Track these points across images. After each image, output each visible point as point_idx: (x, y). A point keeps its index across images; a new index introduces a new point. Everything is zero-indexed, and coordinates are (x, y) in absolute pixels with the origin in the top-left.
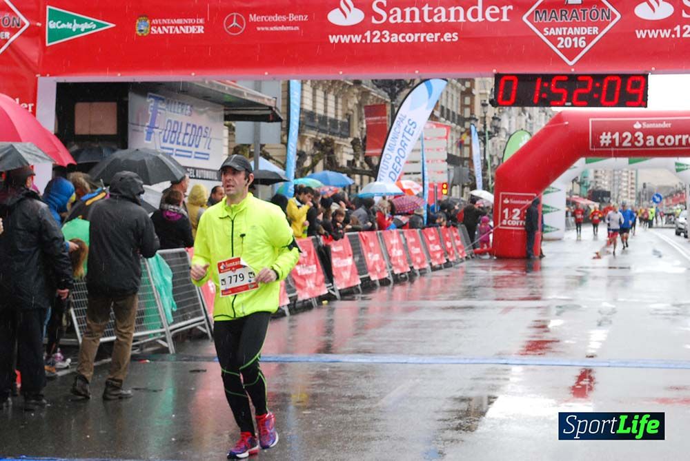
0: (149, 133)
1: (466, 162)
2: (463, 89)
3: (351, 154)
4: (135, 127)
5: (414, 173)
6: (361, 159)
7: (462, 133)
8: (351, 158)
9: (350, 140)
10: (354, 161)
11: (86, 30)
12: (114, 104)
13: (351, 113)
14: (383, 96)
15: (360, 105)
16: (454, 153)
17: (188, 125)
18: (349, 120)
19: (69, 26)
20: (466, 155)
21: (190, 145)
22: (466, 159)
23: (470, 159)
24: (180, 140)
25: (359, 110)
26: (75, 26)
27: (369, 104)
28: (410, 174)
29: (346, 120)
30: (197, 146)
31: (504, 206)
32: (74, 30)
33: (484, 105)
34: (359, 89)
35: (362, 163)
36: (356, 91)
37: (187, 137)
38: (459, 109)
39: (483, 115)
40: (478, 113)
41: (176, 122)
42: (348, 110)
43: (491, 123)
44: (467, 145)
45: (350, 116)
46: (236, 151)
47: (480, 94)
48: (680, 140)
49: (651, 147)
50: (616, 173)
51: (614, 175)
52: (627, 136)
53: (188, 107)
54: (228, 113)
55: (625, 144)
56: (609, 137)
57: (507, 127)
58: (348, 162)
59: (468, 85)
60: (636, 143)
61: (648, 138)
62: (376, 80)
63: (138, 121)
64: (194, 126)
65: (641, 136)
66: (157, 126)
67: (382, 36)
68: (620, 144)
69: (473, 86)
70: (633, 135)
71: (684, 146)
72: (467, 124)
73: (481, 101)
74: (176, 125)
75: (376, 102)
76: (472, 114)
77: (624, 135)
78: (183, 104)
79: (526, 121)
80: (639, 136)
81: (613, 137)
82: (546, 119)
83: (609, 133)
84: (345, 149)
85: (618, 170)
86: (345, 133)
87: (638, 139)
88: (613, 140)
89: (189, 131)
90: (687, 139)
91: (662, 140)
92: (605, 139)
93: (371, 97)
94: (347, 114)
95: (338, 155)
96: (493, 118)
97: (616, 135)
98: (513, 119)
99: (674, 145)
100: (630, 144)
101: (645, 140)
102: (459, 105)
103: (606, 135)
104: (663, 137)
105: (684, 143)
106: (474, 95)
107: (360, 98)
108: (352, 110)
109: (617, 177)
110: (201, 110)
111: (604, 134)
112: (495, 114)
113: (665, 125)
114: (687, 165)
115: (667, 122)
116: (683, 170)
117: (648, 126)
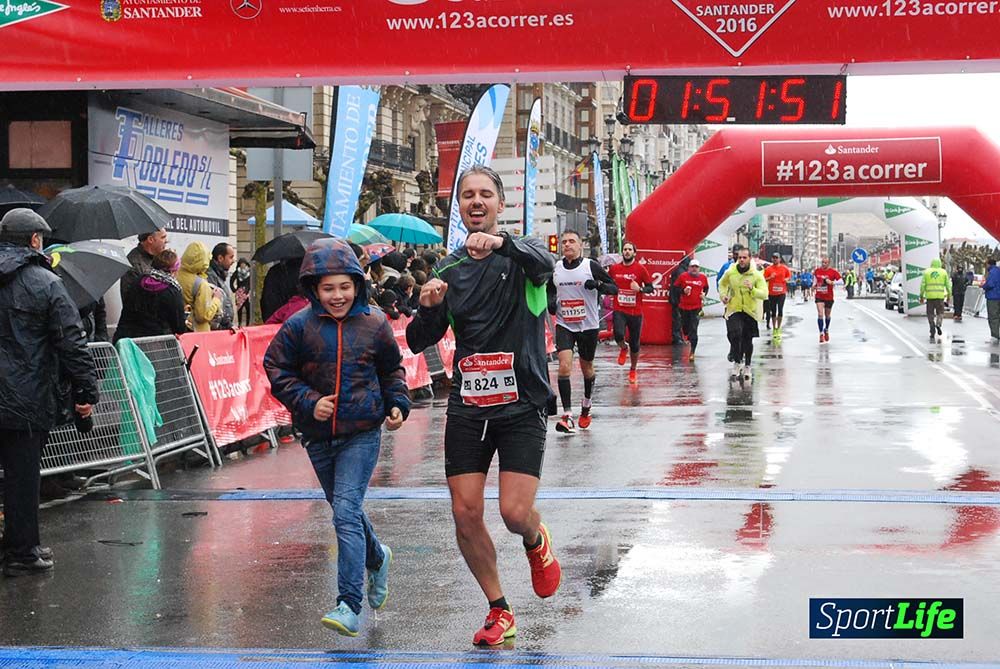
0: (120, 166)
1: (584, 205)
2: (579, 99)
3: (416, 195)
4: (99, 157)
5: (509, 222)
6: (432, 201)
7: (577, 163)
8: (416, 200)
9: (415, 174)
10: (421, 204)
11: (26, 14)
12: (68, 124)
13: (417, 135)
14: (461, 108)
15: (428, 123)
16: (566, 193)
17: (177, 153)
18: (413, 145)
20: (584, 194)
21: (180, 184)
22: (584, 200)
23: (590, 202)
24: (166, 176)
25: (428, 132)
26: (9, 9)
27: (442, 122)
29: (409, 146)
30: (190, 185)
32: (7, 14)
33: (609, 122)
34: (426, 100)
35: (432, 208)
36: (423, 102)
37: (176, 172)
38: (573, 129)
39: (608, 137)
40: (601, 133)
41: (159, 150)
42: (412, 130)
43: (619, 149)
44: (585, 181)
45: (414, 138)
46: (249, 191)
47: (604, 106)
48: (892, 171)
49: (850, 181)
50: (800, 219)
51: (797, 223)
52: (815, 166)
53: (177, 127)
54: (234, 136)
55: (813, 177)
56: (790, 167)
57: (642, 155)
58: (413, 206)
59: (585, 92)
60: (829, 176)
61: (846, 168)
62: (452, 86)
63: (102, 148)
64: (186, 155)
65: (836, 165)
66: (130, 155)
67: (463, 20)
68: (806, 177)
69: (592, 94)
70: (824, 164)
71: (897, 180)
72: (585, 151)
73: (605, 116)
74: (159, 154)
75: (453, 118)
76: (591, 135)
77: (811, 165)
78: (170, 123)
79: (670, 146)
80: (833, 166)
81: (796, 168)
82: (698, 142)
83: (790, 162)
84: (408, 188)
85: (803, 216)
86: (408, 165)
87: (832, 170)
88: (796, 172)
89: (178, 163)
90: (902, 170)
91: (866, 172)
92: (785, 171)
93: (445, 112)
94: (409, 137)
95: (399, 196)
96: (623, 141)
97: (800, 165)
98: (652, 143)
99: (883, 179)
100: (820, 178)
101: (841, 171)
102: (573, 122)
103: (786, 164)
104: (867, 167)
105: (897, 176)
106: (595, 108)
107: (429, 113)
108: (418, 132)
109: (801, 226)
110: (196, 131)
111: (783, 162)
112: (625, 135)
113: (870, 150)
114: (902, 208)
115: (873, 144)
116: (896, 214)
117: (845, 151)
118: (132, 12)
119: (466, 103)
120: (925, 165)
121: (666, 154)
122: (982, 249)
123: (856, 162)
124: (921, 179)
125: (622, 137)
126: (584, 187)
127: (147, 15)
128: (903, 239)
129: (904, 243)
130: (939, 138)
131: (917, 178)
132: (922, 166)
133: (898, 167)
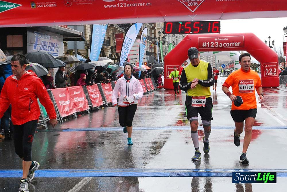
0: (35, 46)
1: (153, 54)
2: (152, 27)
3: (110, 52)
4: (30, 44)
5: (134, 59)
6: (114, 54)
7: (151, 44)
8: (111, 54)
9: (110, 47)
10: (112, 55)
11: (11, 7)
12: (22, 36)
13: (110, 37)
14: (122, 30)
15: (113, 34)
16: (149, 51)
17: (50, 43)
18: (109, 39)
19: (5, 6)
20: (153, 51)
21: (51, 51)
22: (153, 53)
23: (155, 53)
24: (47, 49)
25: (113, 36)
26: (7, 6)
27: (117, 33)
28: (133, 59)
29: (108, 40)
30: (53, 51)
31: (168, 70)
32: (7, 7)
33: (159, 33)
34: (113, 28)
35: (114, 55)
36: (112, 28)
37: (49, 48)
38: (150, 35)
39: (159, 37)
40: (157, 36)
41: (45, 42)
42: (109, 36)
43: (162, 40)
44: (153, 48)
45: (110, 38)
46: (68, 52)
47: (158, 29)
48: (232, 44)
49: (221, 47)
50: (208, 57)
51: (207, 58)
52: (212, 44)
53: (50, 36)
54: (64, 38)
55: (211, 46)
56: (206, 44)
57: (168, 41)
58: (110, 55)
59: (153, 25)
60: (216, 46)
61: (220, 44)
62: (119, 24)
63: (31, 42)
64: (52, 43)
65: (218, 43)
66: (38, 43)
67: (124, 5)
68: (210, 46)
69: (155, 26)
70: (214, 43)
71: (233, 47)
72: (153, 40)
73: (158, 31)
74: (45, 43)
75: (120, 32)
76: (155, 36)
77: (211, 43)
78: (48, 35)
79: (175, 39)
80: (217, 43)
81: (207, 44)
82: (182, 37)
83: (206, 43)
84: (108, 50)
85: (209, 56)
86: (108, 45)
87: (217, 44)
88: (207, 45)
89: (50, 45)
90: (234, 44)
91: (225, 45)
92: (204, 45)
93: (117, 31)
94: (108, 37)
95: (106, 53)
96: (163, 38)
97: (208, 43)
98: (170, 38)
99: (229, 46)
100: (213, 46)
101: (219, 44)
102: (150, 33)
103: (205, 43)
104: (225, 44)
105: (233, 46)
106: (156, 29)
107: (113, 31)
108: (110, 36)
109: (208, 59)
110: (55, 37)
111: (204, 43)
112: (163, 36)
113: (226, 39)
114: (234, 54)
115: (227, 38)
116: (233, 55)
117: (220, 40)
118: (39, 6)
119: (123, 29)
120: (240, 43)
121: (174, 41)
122: (254, 64)
123: (223, 42)
124: (239, 46)
125: (163, 37)
126: (153, 50)
127: (43, 6)
128: (234, 62)
129: (235, 63)
130: (243, 36)
131: (238, 46)
132: (239, 43)
133: (233, 43)
